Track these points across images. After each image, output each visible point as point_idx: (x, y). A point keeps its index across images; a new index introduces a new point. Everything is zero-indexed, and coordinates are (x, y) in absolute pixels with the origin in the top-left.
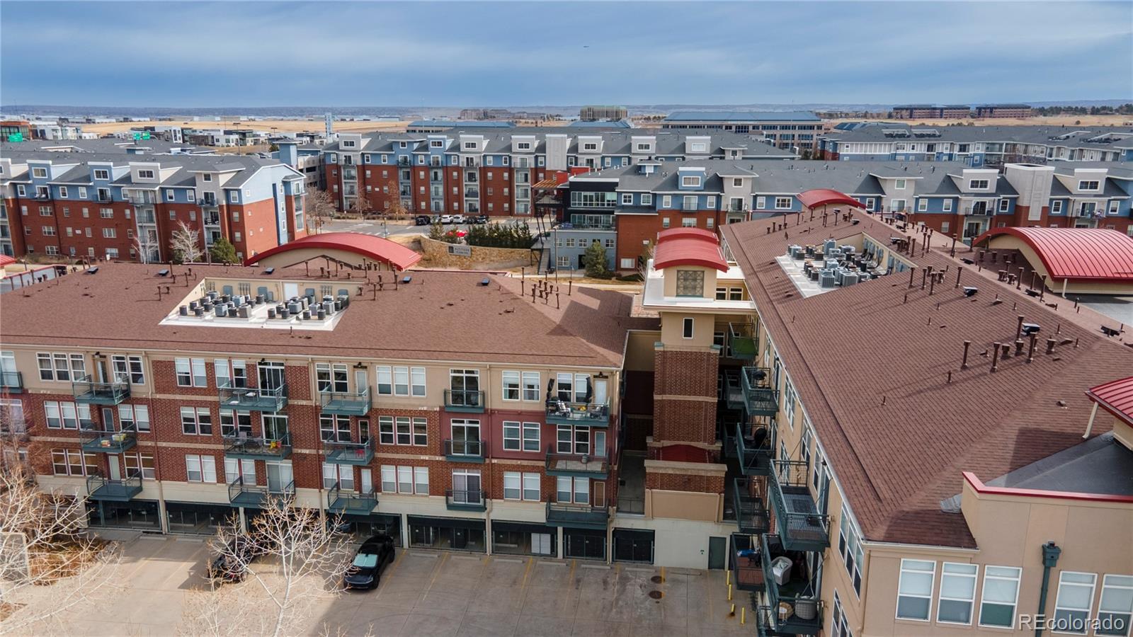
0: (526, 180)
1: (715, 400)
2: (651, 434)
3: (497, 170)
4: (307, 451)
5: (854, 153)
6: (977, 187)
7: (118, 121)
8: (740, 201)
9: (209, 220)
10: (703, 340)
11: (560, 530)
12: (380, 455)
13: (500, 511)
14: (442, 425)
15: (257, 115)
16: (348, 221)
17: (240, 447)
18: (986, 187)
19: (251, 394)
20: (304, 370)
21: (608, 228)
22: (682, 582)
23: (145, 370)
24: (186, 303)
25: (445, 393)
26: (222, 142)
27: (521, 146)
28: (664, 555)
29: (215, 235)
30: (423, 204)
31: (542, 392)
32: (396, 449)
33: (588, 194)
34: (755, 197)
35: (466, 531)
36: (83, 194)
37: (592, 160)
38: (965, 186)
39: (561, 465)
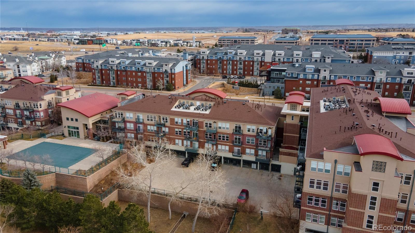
0: (258, 65)
1: (299, 136)
2: (282, 143)
3: (249, 62)
4: (202, 140)
5: (379, 55)
6: (409, 74)
7: (124, 34)
8: (325, 77)
9: (166, 77)
10: (296, 121)
11: (259, 163)
12: (218, 142)
13: (245, 157)
14: (232, 137)
15: (166, 30)
16: (202, 76)
17: (188, 138)
18: (412, 74)
19: (191, 127)
20: (202, 122)
21: (282, 83)
22: (287, 177)
23: (168, 120)
24: (176, 105)
25: (234, 129)
26: (160, 45)
27: (257, 54)
28: (283, 171)
29: (167, 81)
30: (225, 71)
31: (256, 131)
32: (221, 141)
33: (277, 72)
34: (330, 76)
35: (236, 161)
36: (134, 69)
37: (280, 59)
38: (405, 74)
39: (259, 148)
